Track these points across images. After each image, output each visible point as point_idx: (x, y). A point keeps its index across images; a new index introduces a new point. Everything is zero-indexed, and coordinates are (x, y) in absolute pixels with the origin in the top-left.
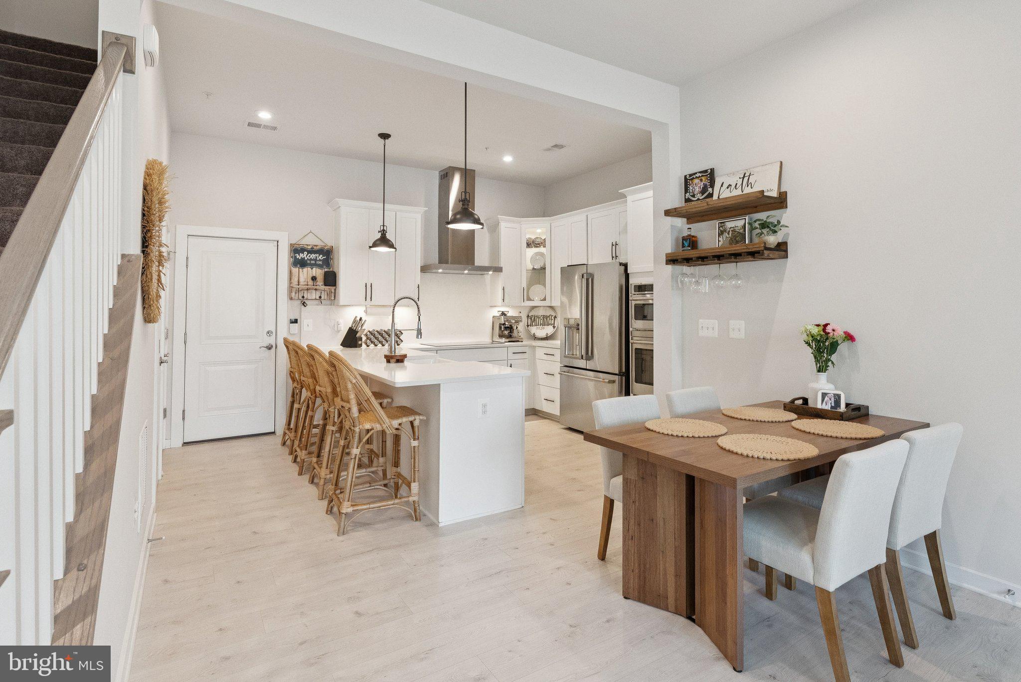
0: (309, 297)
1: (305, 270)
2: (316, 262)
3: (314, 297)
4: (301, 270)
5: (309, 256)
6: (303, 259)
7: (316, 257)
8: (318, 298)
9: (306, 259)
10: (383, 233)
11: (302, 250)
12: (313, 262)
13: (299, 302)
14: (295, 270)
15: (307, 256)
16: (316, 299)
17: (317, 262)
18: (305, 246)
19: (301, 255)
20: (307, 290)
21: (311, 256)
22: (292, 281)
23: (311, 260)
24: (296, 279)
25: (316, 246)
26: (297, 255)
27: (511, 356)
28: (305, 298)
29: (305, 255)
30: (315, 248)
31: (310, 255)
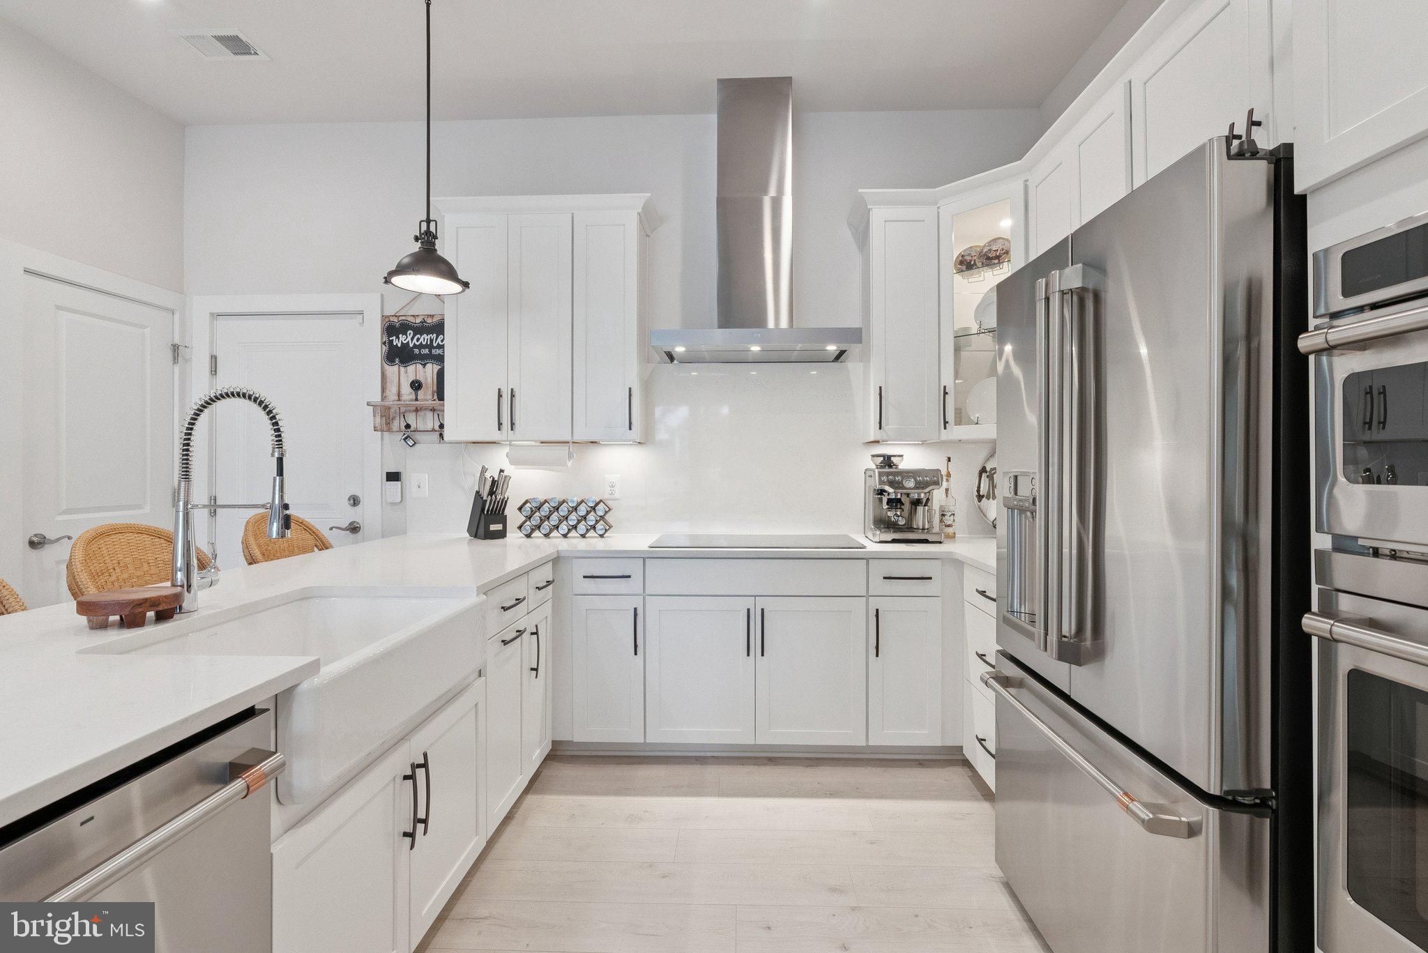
0: (421, 427)
1: (411, 368)
2: (430, 351)
3: (430, 427)
4: (402, 369)
5: (418, 340)
6: (405, 346)
7: (431, 341)
8: (437, 427)
9: (411, 345)
10: (428, 239)
11: (404, 328)
12: (426, 351)
13: (400, 436)
14: (392, 370)
15: (412, 339)
16: (433, 430)
17: (433, 351)
18: (410, 319)
19: (402, 338)
20: (417, 410)
21: (422, 339)
22: (388, 393)
23: (421, 346)
24: (394, 390)
25: (432, 316)
26: (394, 338)
27: (878, 585)
28: (412, 429)
29: (409, 338)
30: (429, 320)
31: (418, 336)
